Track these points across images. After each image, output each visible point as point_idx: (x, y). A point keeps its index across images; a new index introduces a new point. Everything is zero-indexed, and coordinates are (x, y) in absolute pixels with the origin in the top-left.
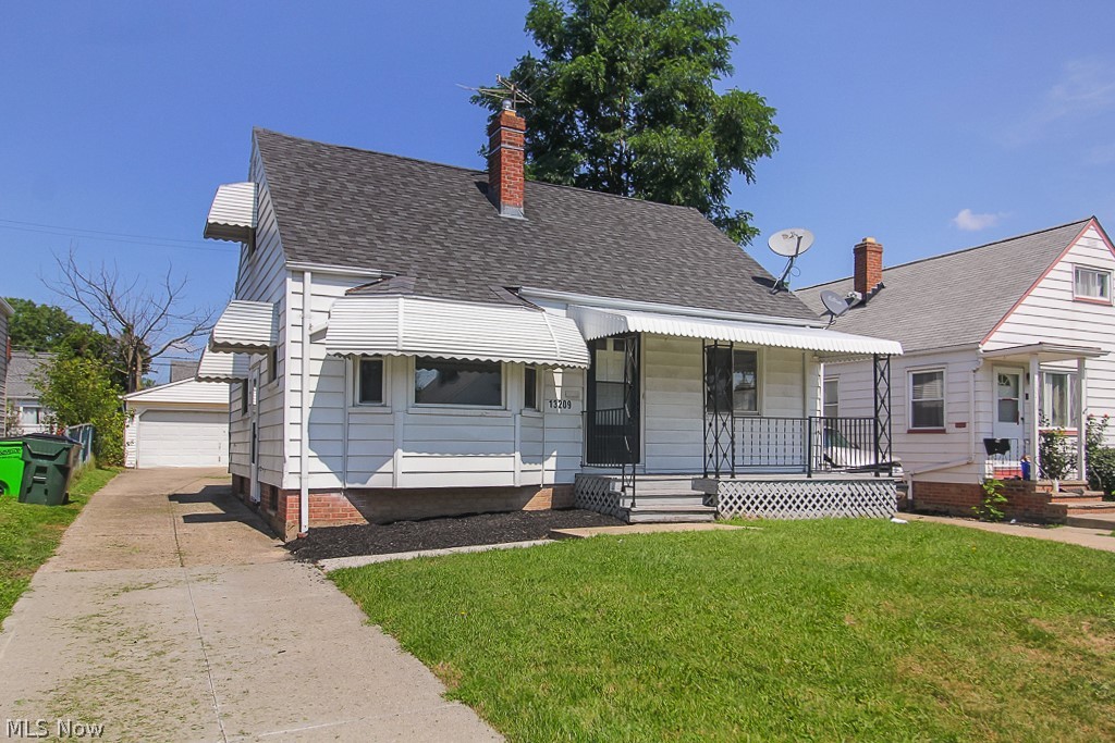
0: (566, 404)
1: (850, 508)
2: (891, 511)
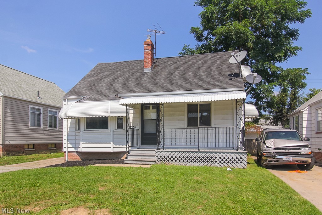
0: (134, 127)
1: (219, 163)
2: (243, 165)
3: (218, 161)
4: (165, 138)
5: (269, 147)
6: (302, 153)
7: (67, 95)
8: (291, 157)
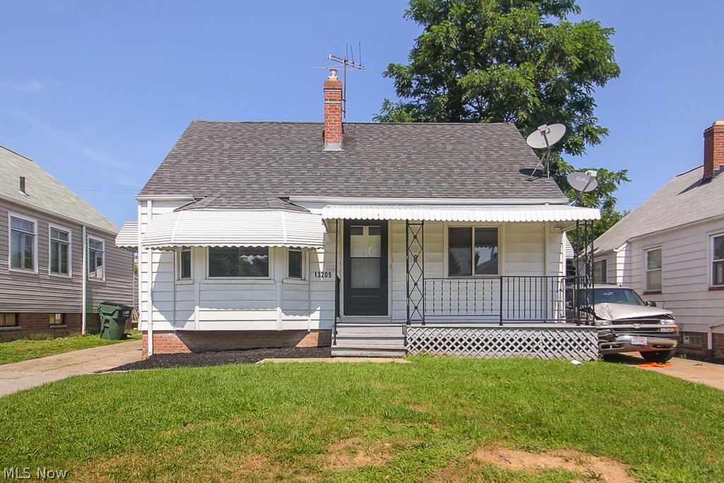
0: (327, 274)
1: (544, 351)
2: (592, 355)
3: (542, 348)
4: (427, 297)
5: (601, 319)
6: (662, 330)
7: (146, 190)
8: (645, 338)
